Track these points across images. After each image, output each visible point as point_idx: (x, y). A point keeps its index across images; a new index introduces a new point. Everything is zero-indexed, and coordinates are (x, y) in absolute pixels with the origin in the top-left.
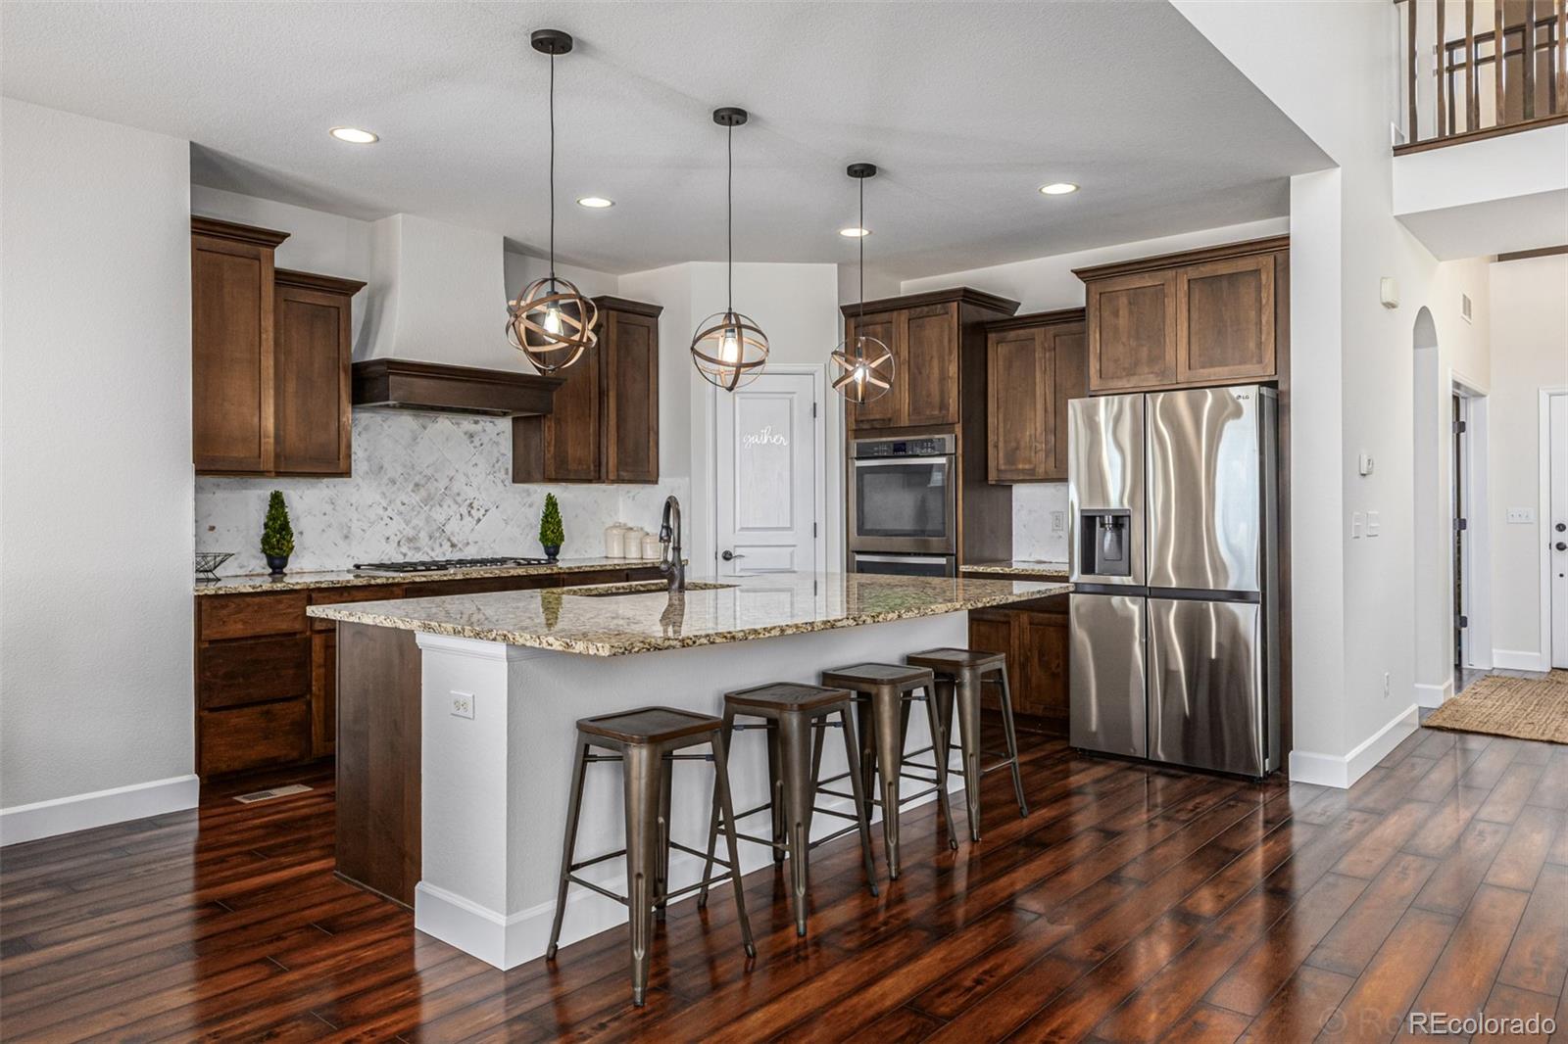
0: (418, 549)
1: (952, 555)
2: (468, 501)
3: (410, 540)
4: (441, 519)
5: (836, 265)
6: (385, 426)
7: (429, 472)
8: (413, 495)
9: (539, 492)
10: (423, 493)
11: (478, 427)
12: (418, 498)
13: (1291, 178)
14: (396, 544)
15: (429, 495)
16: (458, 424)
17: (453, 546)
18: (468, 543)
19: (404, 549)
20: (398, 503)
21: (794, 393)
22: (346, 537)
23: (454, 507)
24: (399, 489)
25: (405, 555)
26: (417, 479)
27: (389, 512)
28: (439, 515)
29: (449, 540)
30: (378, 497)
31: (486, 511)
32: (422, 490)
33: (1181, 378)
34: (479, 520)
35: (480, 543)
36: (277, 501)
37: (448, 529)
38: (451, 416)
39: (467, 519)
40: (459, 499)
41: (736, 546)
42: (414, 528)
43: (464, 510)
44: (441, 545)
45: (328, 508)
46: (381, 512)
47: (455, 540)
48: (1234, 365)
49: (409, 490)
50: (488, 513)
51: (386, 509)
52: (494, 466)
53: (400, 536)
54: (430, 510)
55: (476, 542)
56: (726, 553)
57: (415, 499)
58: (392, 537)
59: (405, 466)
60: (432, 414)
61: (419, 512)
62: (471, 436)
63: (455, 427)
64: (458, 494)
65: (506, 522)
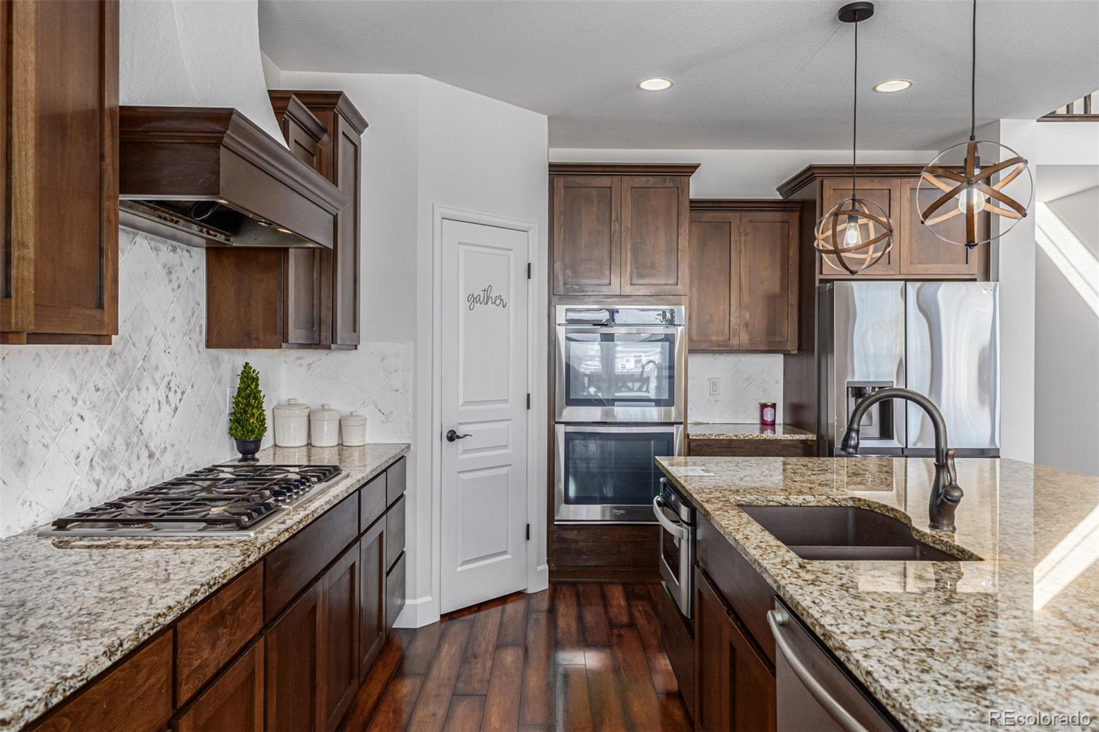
0: (113, 470)
1: (681, 423)
2: (166, 379)
4: (139, 411)
5: (546, 117)
8: (108, 370)
9: (234, 360)
10: (120, 367)
11: (176, 257)
12: (113, 378)
13: (1001, 120)
14: (88, 466)
15: (126, 370)
16: (157, 249)
19: (97, 473)
20: (92, 387)
21: (511, 250)
23: (153, 390)
24: (92, 363)
25: (98, 484)
28: (137, 404)
30: (66, 379)
31: (183, 394)
33: (904, 270)
34: (177, 409)
37: (146, 428)
39: (165, 409)
40: (157, 376)
41: (459, 424)
43: (162, 394)
48: (945, 263)
49: (103, 363)
50: (185, 397)
52: (189, 322)
54: (127, 398)
56: (452, 432)
61: (115, 402)
62: (170, 271)
63: (153, 254)
64: (157, 368)
65: (200, 408)
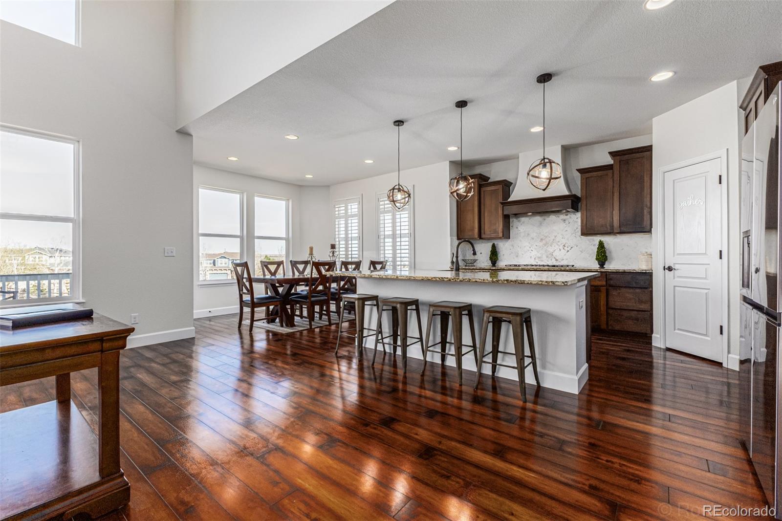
0: (542, 261)
2: (563, 245)
3: (539, 258)
4: (552, 251)
6: (530, 221)
7: (546, 235)
10: (544, 242)
11: (568, 217)
15: (546, 242)
17: (556, 260)
18: (563, 260)
19: (537, 261)
20: (535, 245)
22: (517, 256)
23: (557, 246)
24: (535, 241)
25: (537, 263)
26: (542, 237)
27: (532, 249)
28: (551, 249)
29: (555, 258)
30: (528, 244)
31: (572, 248)
32: (544, 241)
34: (568, 251)
35: (569, 260)
36: (494, 246)
37: (554, 254)
38: (555, 214)
39: (562, 250)
40: (559, 244)
41: (673, 264)
42: (541, 254)
43: (561, 247)
44: (551, 260)
45: (511, 248)
46: (528, 248)
47: (557, 258)
49: (539, 241)
50: (572, 249)
51: (530, 248)
52: (575, 230)
53: (535, 257)
54: (547, 248)
55: (567, 259)
56: (669, 267)
57: (541, 244)
58: (533, 257)
59: (537, 233)
60: (548, 214)
61: (543, 248)
62: (564, 220)
64: (559, 242)
65: (582, 252)
